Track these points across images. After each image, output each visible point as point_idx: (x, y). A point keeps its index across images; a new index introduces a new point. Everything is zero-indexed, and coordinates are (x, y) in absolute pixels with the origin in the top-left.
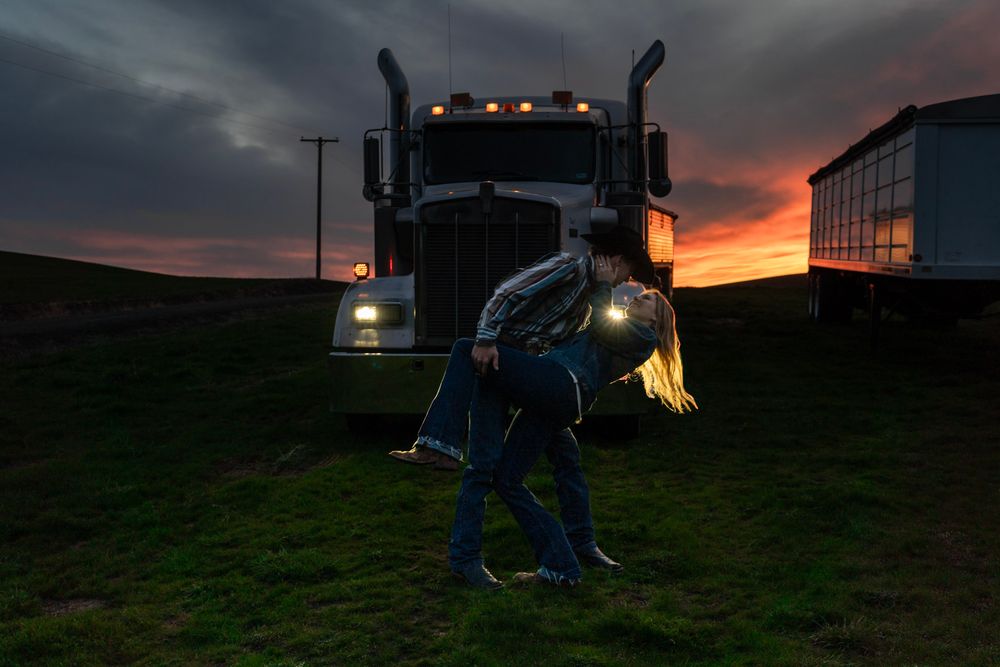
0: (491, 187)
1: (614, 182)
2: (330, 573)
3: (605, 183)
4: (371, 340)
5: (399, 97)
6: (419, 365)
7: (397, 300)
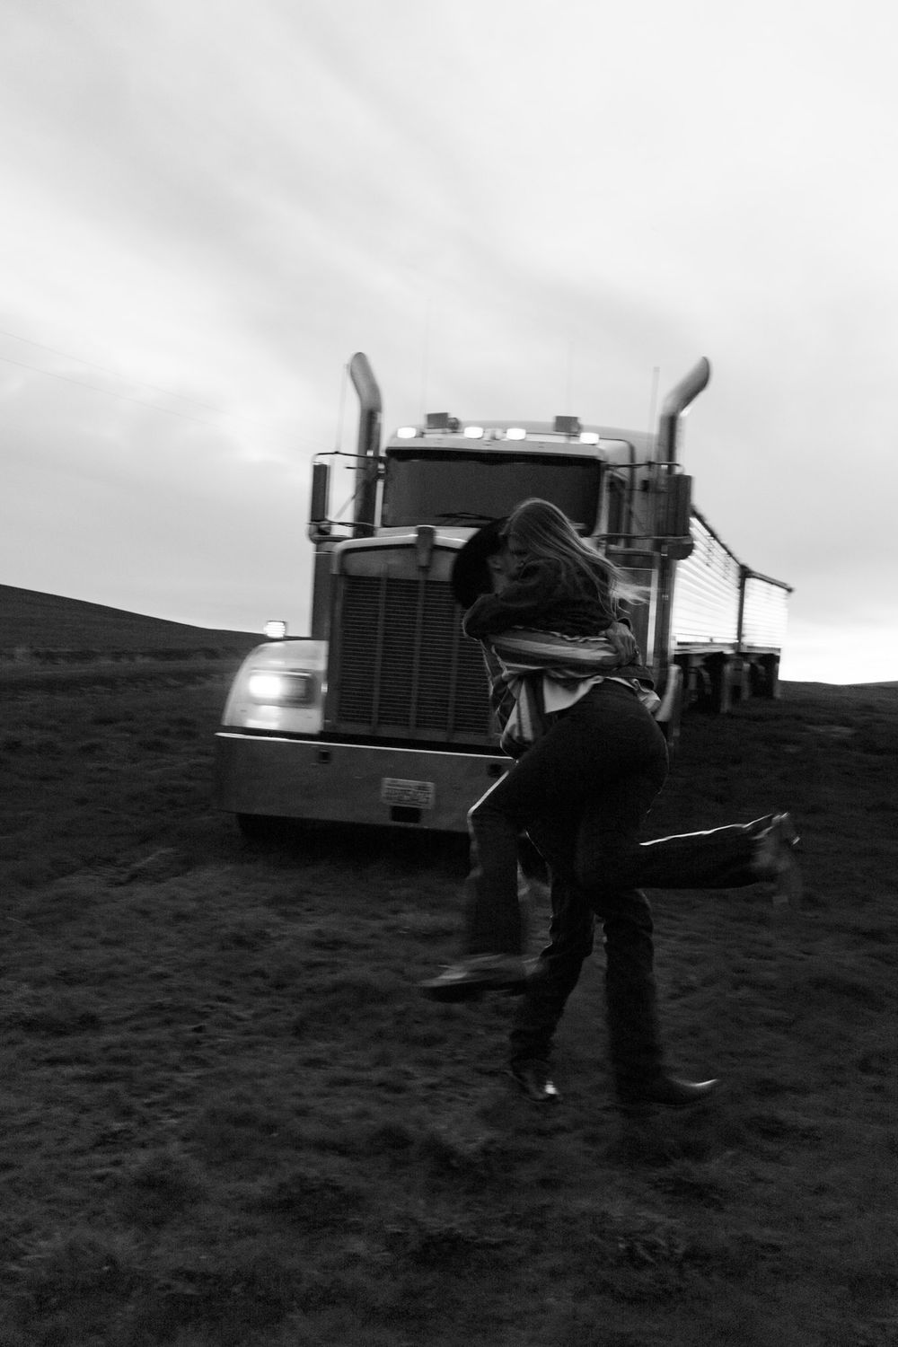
0: (431, 533)
1: (634, 537)
2: (90, 1022)
3: (619, 537)
4: (269, 718)
5: (370, 419)
6: (325, 756)
7: (305, 671)
